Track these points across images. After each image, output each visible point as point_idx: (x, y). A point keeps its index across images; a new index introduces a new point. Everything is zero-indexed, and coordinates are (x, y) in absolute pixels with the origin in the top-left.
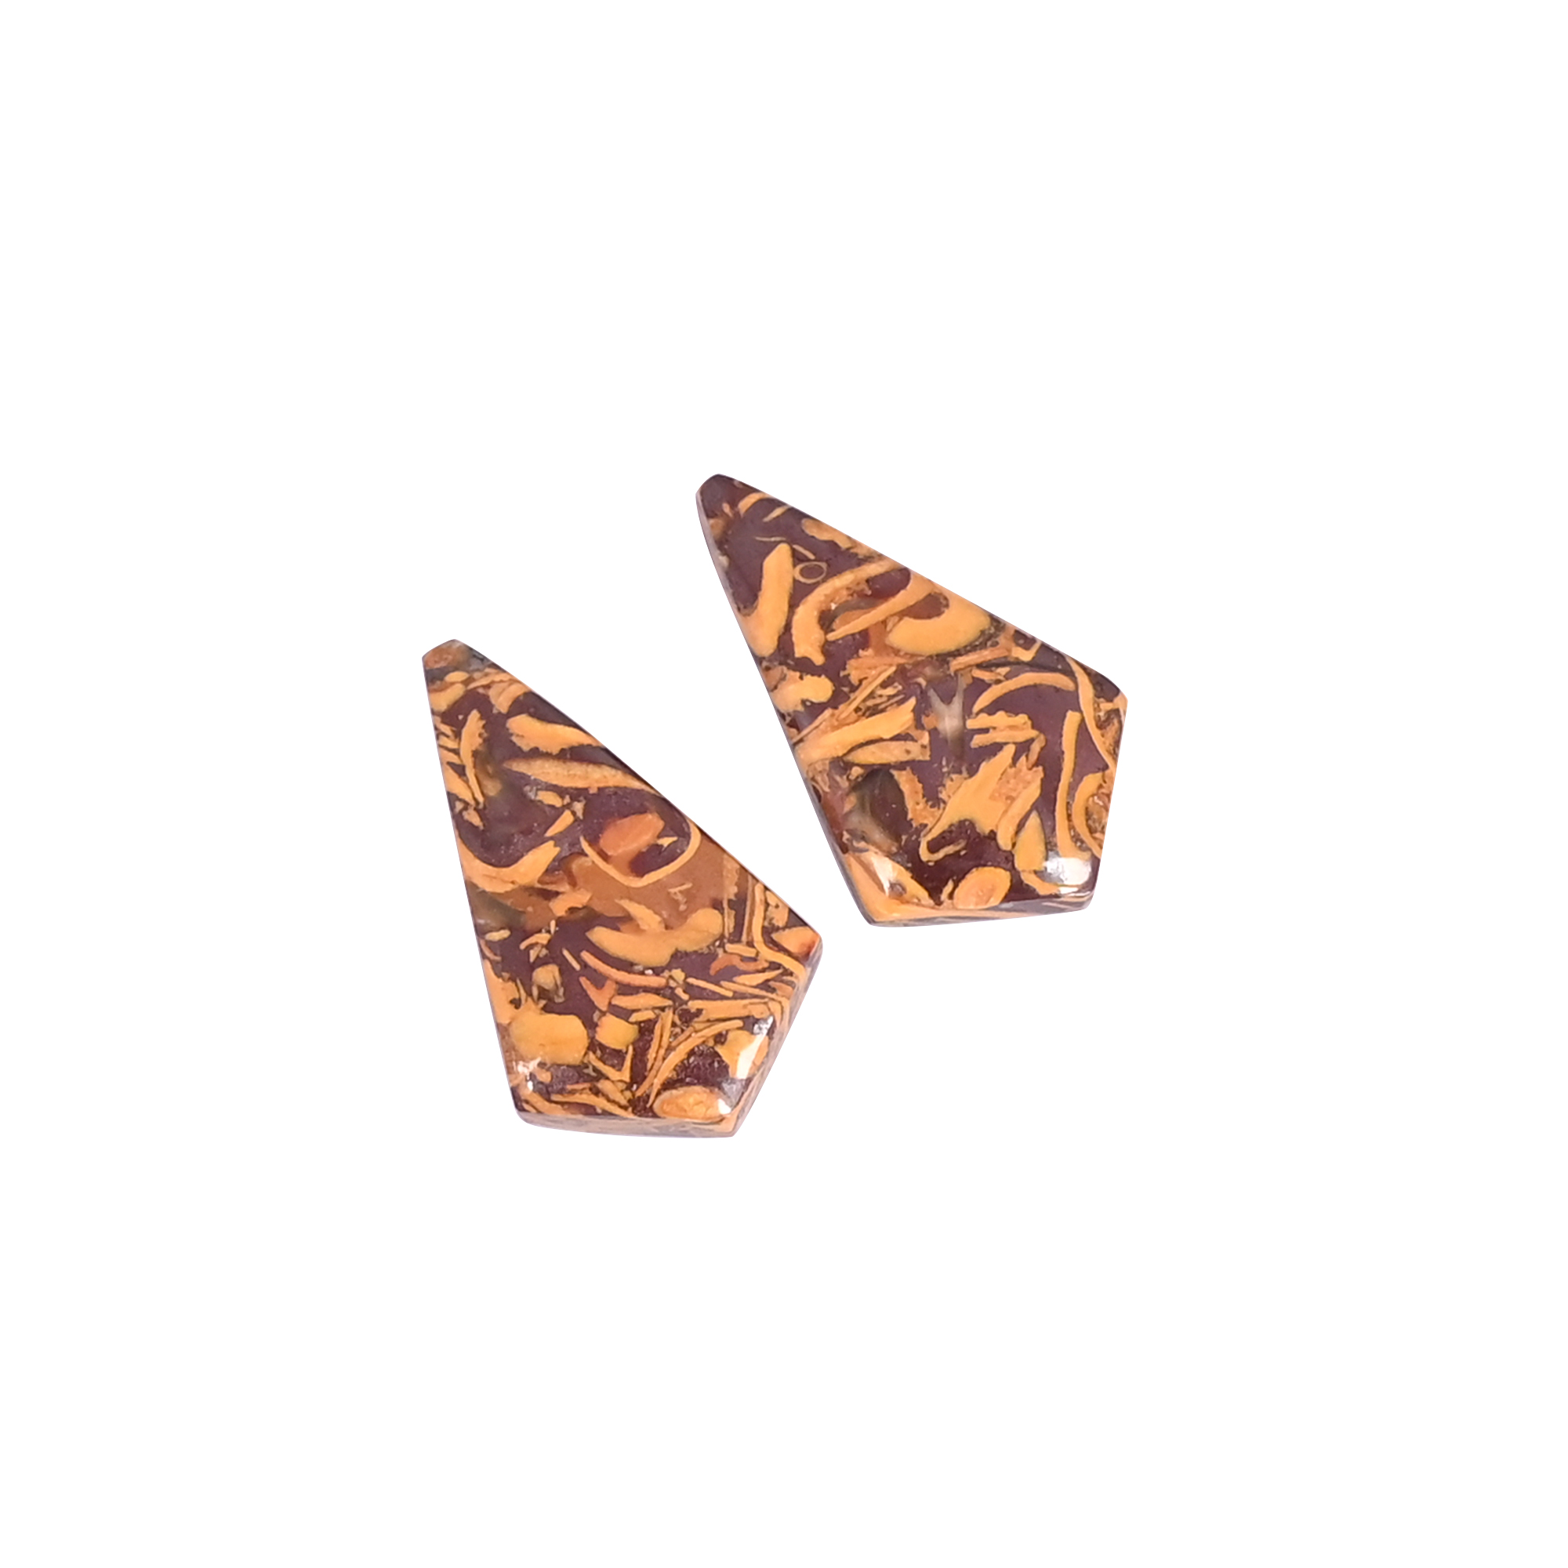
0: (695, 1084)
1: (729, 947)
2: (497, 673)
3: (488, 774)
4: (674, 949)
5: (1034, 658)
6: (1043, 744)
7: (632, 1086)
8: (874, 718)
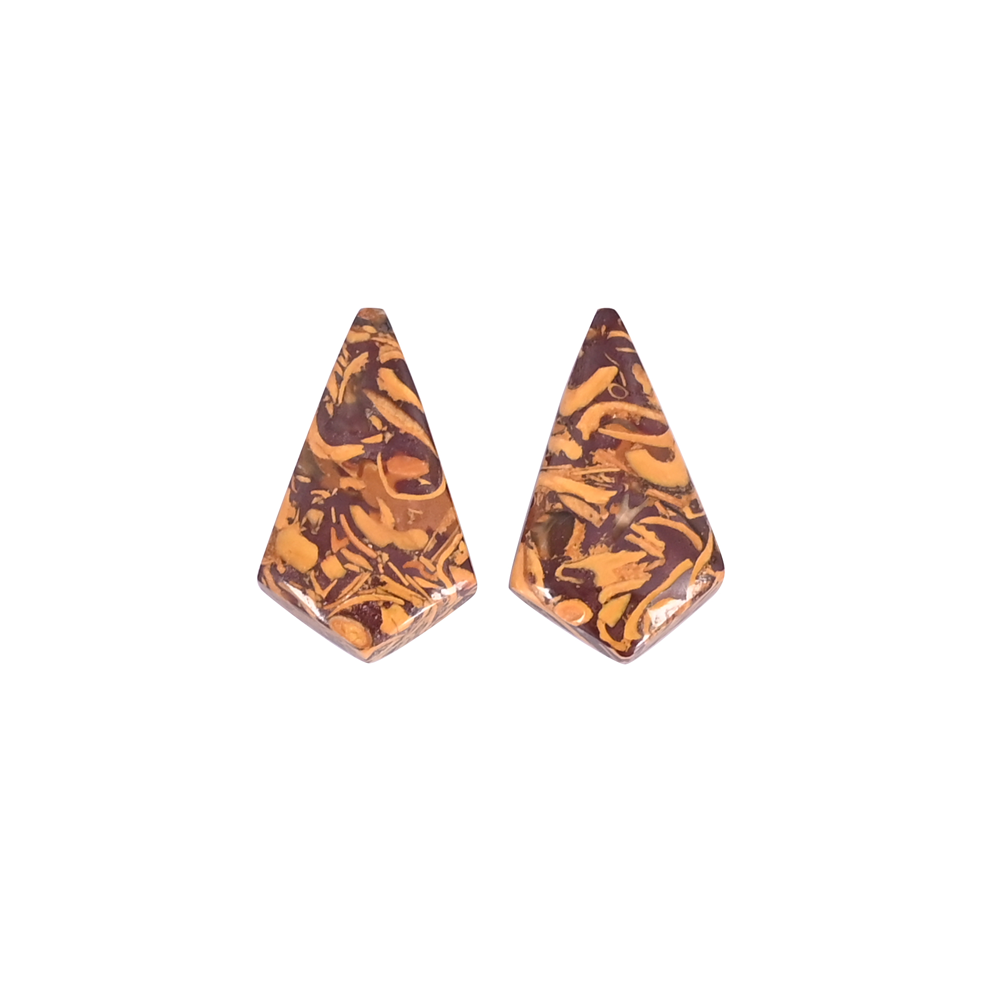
0: (358, 621)
1: (422, 558)
2: (392, 340)
3: (352, 390)
4: (391, 542)
5: (693, 519)
6: (662, 565)
7: (324, 602)
8: (588, 486)
